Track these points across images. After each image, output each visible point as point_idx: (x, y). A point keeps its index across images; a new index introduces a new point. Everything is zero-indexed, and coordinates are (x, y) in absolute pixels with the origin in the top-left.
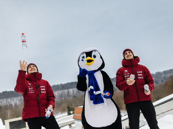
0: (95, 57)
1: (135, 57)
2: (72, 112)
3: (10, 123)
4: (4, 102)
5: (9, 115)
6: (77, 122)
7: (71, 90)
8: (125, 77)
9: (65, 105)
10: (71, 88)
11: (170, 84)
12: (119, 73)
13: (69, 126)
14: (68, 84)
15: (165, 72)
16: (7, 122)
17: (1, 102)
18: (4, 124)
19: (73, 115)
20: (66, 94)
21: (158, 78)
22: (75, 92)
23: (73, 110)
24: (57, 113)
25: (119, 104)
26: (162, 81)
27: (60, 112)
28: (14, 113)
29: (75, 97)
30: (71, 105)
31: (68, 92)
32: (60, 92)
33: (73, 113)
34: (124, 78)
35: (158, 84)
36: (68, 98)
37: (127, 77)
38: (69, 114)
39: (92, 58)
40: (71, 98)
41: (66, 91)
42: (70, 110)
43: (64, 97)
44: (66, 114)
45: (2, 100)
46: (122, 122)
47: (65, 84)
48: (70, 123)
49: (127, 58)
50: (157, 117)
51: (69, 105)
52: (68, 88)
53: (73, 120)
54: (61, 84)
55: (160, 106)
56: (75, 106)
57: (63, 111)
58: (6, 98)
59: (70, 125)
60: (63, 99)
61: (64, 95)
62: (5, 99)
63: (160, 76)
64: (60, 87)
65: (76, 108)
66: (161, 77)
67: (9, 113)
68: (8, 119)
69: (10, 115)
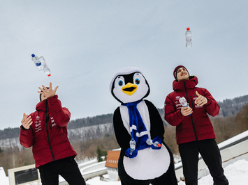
0: (138, 82)
1: (191, 77)
2: (103, 157)
3: (15, 173)
4: (6, 144)
5: (14, 162)
6: (110, 172)
7: (102, 126)
8: (177, 106)
9: (94, 148)
10: (102, 123)
11: (244, 117)
12: (169, 100)
13: (99, 177)
14: (98, 117)
15: (237, 100)
16: (12, 172)
17: (3, 144)
18: (7, 175)
19: (105, 162)
20: (95, 131)
21: (227, 108)
22: (108, 129)
23: (106, 154)
24: (82, 159)
25: (171, 146)
26: (233, 113)
27: (87, 158)
28: (21, 160)
29: (107, 135)
30: (103, 147)
31: (98, 129)
32: (87, 129)
33: (106, 159)
34: (175, 107)
35: (226, 117)
36: (98, 137)
37: (179, 106)
38: (100, 160)
39: (134, 85)
40: (102, 138)
41: (95, 127)
42: (100, 154)
43: (93, 136)
44: (95, 160)
45: (4, 141)
46: (176, 171)
47: (94, 117)
48: (101, 173)
49: (180, 77)
50: (223, 165)
51: (100, 147)
52: (98, 123)
53: (105, 168)
54: (88, 118)
55: (230, 148)
56: (108, 149)
57: (91, 156)
58: (9, 138)
59: (101, 176)
60: (91, 138)
61: (92, 132)
62: (8, 140)
63: (229, 106)
64: (86, 121)
65: (110, 151)
66: (232, 107)
67: (14, 159)
68: (12, 168)
69: (16, 162)
